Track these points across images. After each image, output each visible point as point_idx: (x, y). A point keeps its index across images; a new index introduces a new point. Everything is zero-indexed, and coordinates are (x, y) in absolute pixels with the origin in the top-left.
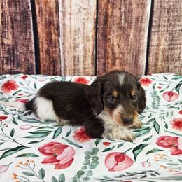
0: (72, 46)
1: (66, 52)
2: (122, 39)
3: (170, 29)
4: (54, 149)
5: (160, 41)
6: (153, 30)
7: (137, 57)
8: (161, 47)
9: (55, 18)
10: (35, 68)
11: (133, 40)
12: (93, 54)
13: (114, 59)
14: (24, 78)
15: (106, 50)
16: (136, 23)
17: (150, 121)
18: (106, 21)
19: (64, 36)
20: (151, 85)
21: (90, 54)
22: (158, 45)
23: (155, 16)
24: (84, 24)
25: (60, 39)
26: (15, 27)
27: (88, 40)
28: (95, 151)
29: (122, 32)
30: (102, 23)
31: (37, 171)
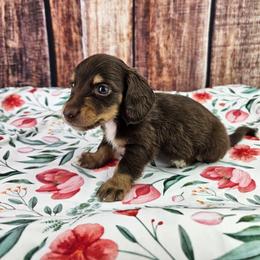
0: (100, 48)
2: (171, 36)
3: (243, 21)
4: (56, 177)
5: (228, 39)
6: (217, 22)
7: (193, 63)
8: (230, 48)
9: (75, 10)
11: (187, 39)
12: (129, 60)
13: (160, 67)
14: (32, 91)
15: (147, 53)
16: (191, 13)
18: (147, 12)
19: (88, 34)
20: (210, 102)
22: (225, 45)
23: (219, 2)
24: (116, 17)
25: (83, 39)
26: (23, 24)
27: (122, 40)
29: (171, 28)
30: (141, 15)
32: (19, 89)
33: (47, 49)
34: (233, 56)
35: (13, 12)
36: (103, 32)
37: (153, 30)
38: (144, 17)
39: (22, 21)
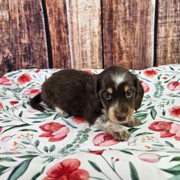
0: (80, 42)
1: (75, 48)
2: (128, 32)
3: (178, 19)
4: (52, 127)
5: (168, 32)
6: (159, 21)
7: (144, 50)
9: (63, 18)
10: (48, 64)
11: (139, 34)
12: (99, 49)
13: (121, 53)
14: (37, 72)
15: (112, 44)
16: (141, 16)
17: (149, 108)
18: (111, 17)
19: (72, 33)
20: (156, 77)
21: (97, 49)
22: (166, 37)
23: (160, 7)
24: (90, 21)
25: (69, 36)
27: (94, 36)
28: (87, 130)
29: (128, 26)
30: (107, 19)
31: (33, 142)
32: (28, 70)
33: (46, 44)
34: (172, 44)
35: (24, 21)
36: (82, 31)
37: (115, 29)
38: (109, 20)
39: (30, 26)
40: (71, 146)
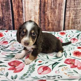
0: (29, 17)
2: (52, 14)
3: (75, 9)
4: (15, 64)
5: (70, 14)
6: (67, 9)
7: (59, 22)
8: (71, 17)
9: (21, 4)
11: (57, 14)
12: (38, 21)
13: (49, 23)
15: (45, 19)
16: (59, 6)
18: (45, 5)
22: (70, 17)
23: (68, 3)
24: (34, 7)
25: (23, 14)
26: (3, 9)
27: (36, 14)
28: (34, 65)
29: (52, 10)
33: (11, 17)
34: (72, 20)
36: (30, 12)
37: (46, 11)
38: (44, 7)
39: (3, 8)
40: (26, 75)
